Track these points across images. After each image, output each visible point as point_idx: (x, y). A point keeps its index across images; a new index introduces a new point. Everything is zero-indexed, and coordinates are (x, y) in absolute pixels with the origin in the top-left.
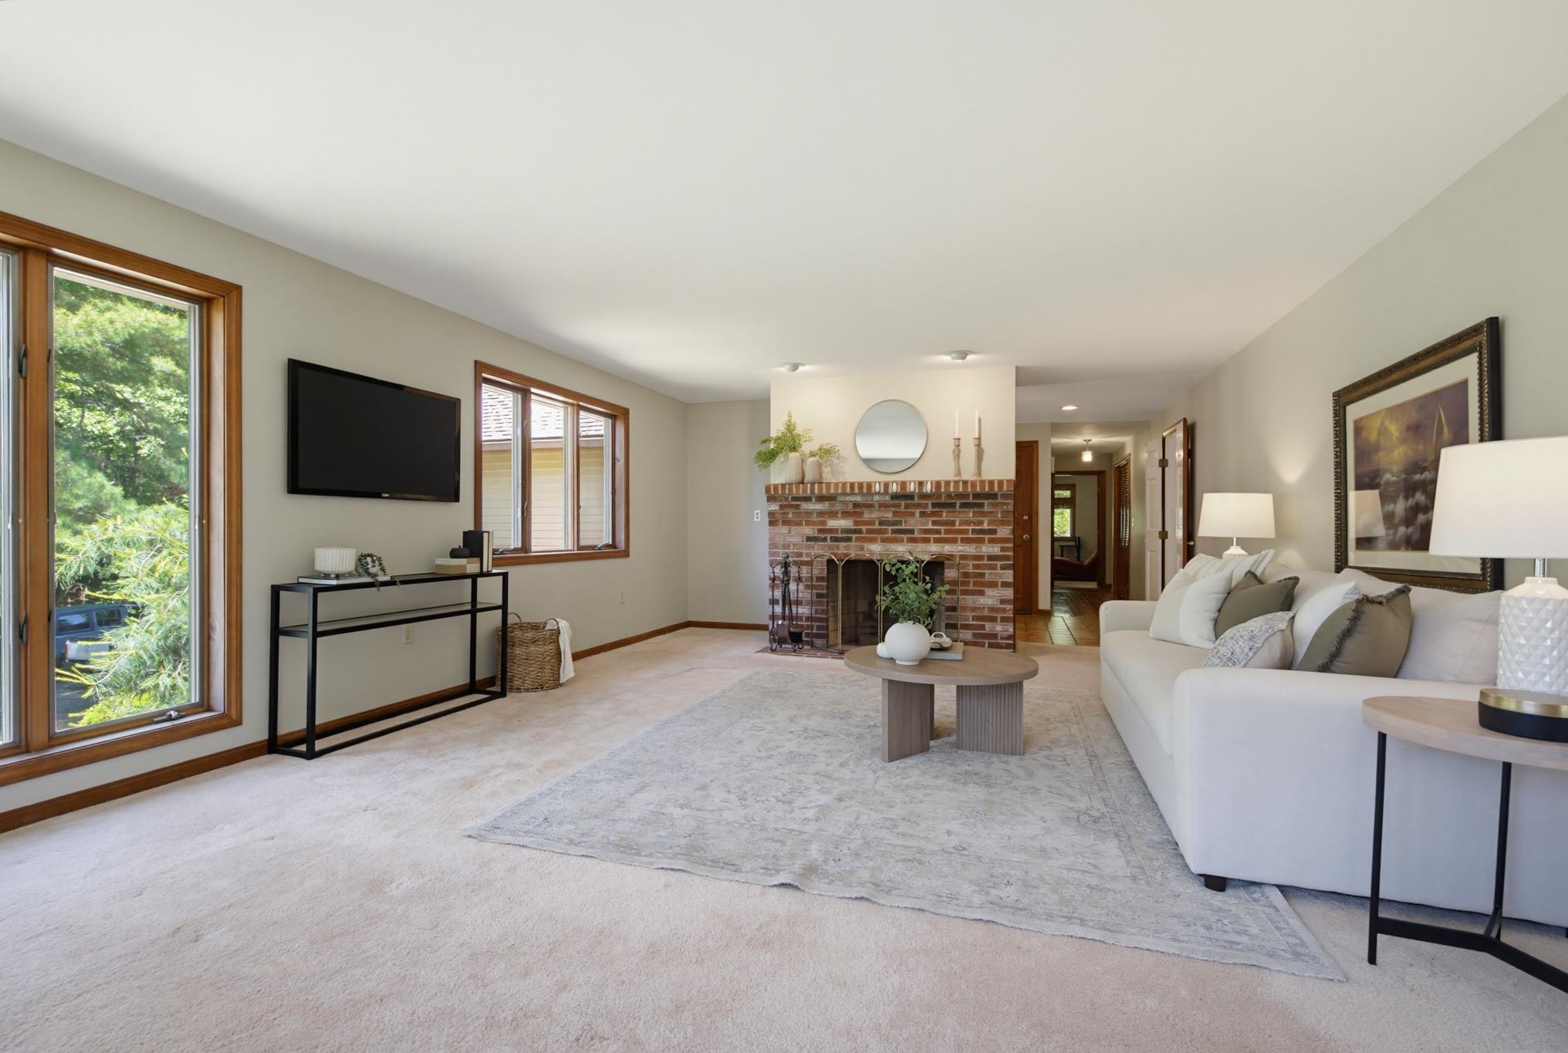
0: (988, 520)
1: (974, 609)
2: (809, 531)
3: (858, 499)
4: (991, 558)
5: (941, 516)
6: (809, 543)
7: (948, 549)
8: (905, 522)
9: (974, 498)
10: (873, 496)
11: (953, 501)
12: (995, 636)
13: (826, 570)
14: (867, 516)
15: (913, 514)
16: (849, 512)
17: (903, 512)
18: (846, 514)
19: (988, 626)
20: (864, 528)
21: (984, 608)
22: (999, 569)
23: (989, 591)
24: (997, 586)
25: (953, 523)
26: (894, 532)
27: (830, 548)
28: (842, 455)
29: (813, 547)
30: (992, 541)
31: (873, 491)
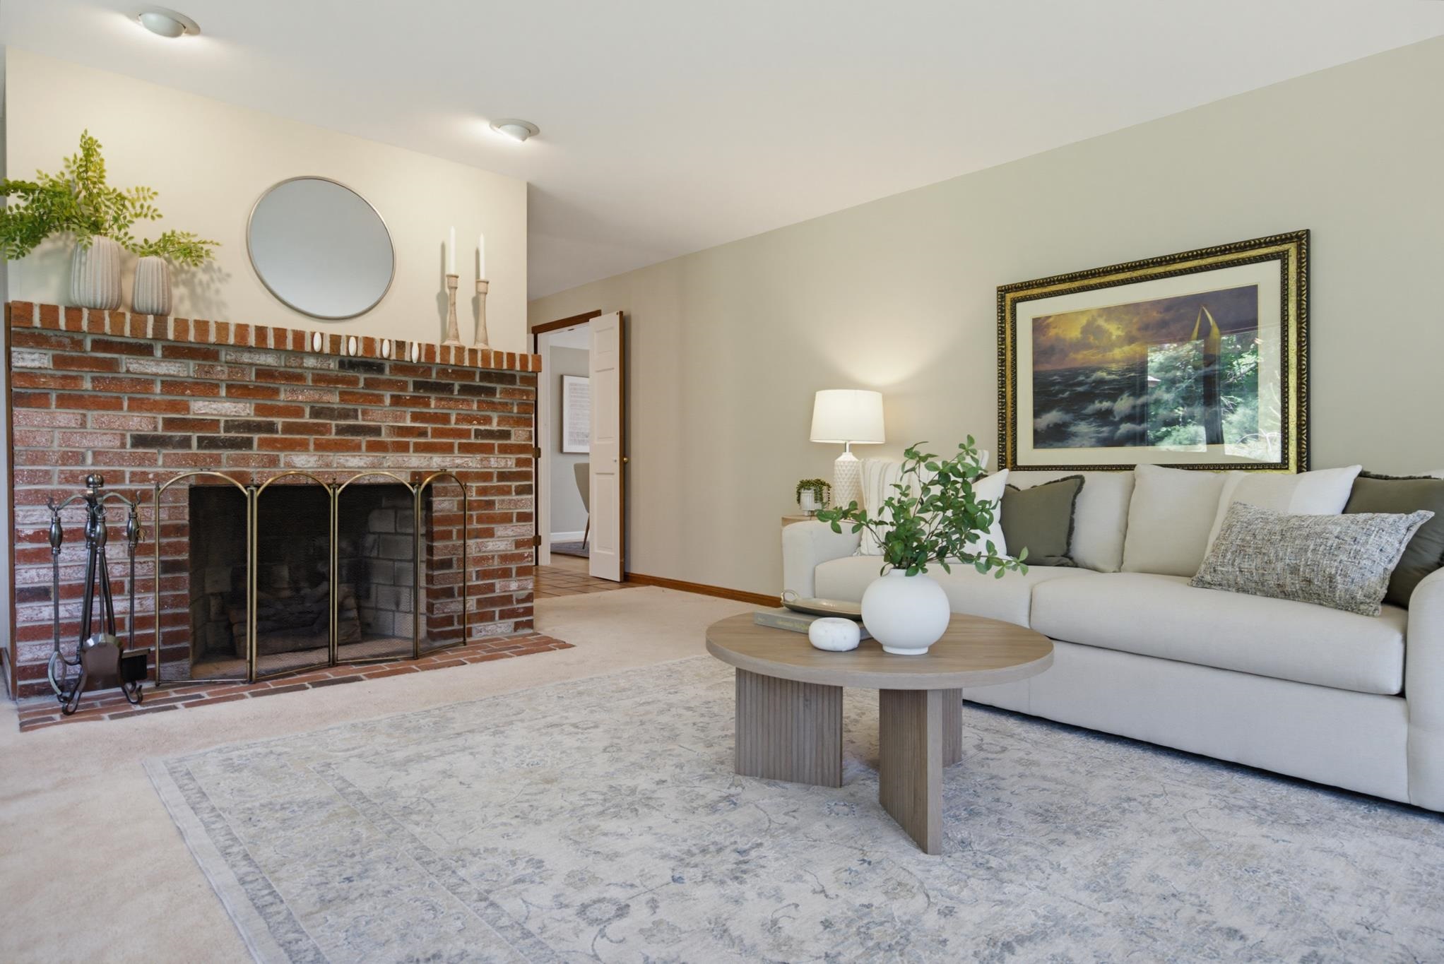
0: (499, 417)
1: (479, 560)
2: (140, 422)
3: (269, 360)
4: (503, 476)
5: (428, 405)
6: (141, 450)
7: (437, 462)
8: (364, 413)
9: (482, 379)
10: (302, 359)
11: (452, 382)
12: (507, 599)
13: (187, 510)
14: (284, 397)
15: (379, 399)
16: (246, 387)
17: (362, 395)
18: (238, 391)
19: (499, 584)
20: (279, 421)
21: (493, 557)
22: (514, 493)
23: (500, 530)
24: (511, 521)
25: (445, 419)
26: (341, 430)
27: (195, 461)
28: (216, 265)
29: (153, 462)
30: (505, 450)
31: (308, 348)
